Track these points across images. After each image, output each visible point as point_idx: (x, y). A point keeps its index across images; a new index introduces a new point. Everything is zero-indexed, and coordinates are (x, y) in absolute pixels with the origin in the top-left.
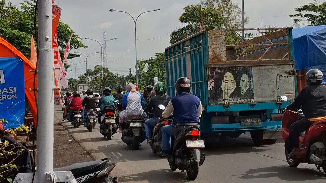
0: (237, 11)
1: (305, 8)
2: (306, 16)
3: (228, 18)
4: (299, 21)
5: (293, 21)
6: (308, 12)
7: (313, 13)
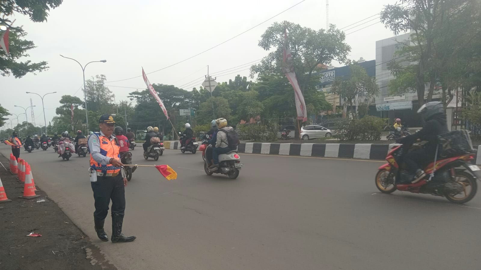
0: (107, 91)
1: (134, 93)
2: (135, 97)
3: (102, 94)
4: (133, 99)
5: (130, 99)
6: (137, 95)
7: (139, 96)
